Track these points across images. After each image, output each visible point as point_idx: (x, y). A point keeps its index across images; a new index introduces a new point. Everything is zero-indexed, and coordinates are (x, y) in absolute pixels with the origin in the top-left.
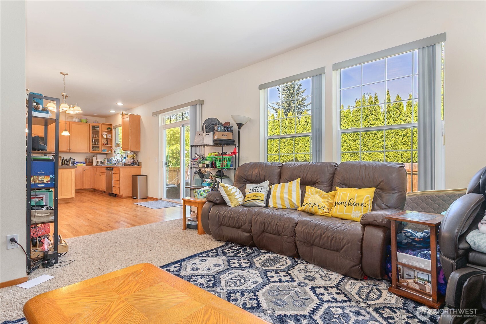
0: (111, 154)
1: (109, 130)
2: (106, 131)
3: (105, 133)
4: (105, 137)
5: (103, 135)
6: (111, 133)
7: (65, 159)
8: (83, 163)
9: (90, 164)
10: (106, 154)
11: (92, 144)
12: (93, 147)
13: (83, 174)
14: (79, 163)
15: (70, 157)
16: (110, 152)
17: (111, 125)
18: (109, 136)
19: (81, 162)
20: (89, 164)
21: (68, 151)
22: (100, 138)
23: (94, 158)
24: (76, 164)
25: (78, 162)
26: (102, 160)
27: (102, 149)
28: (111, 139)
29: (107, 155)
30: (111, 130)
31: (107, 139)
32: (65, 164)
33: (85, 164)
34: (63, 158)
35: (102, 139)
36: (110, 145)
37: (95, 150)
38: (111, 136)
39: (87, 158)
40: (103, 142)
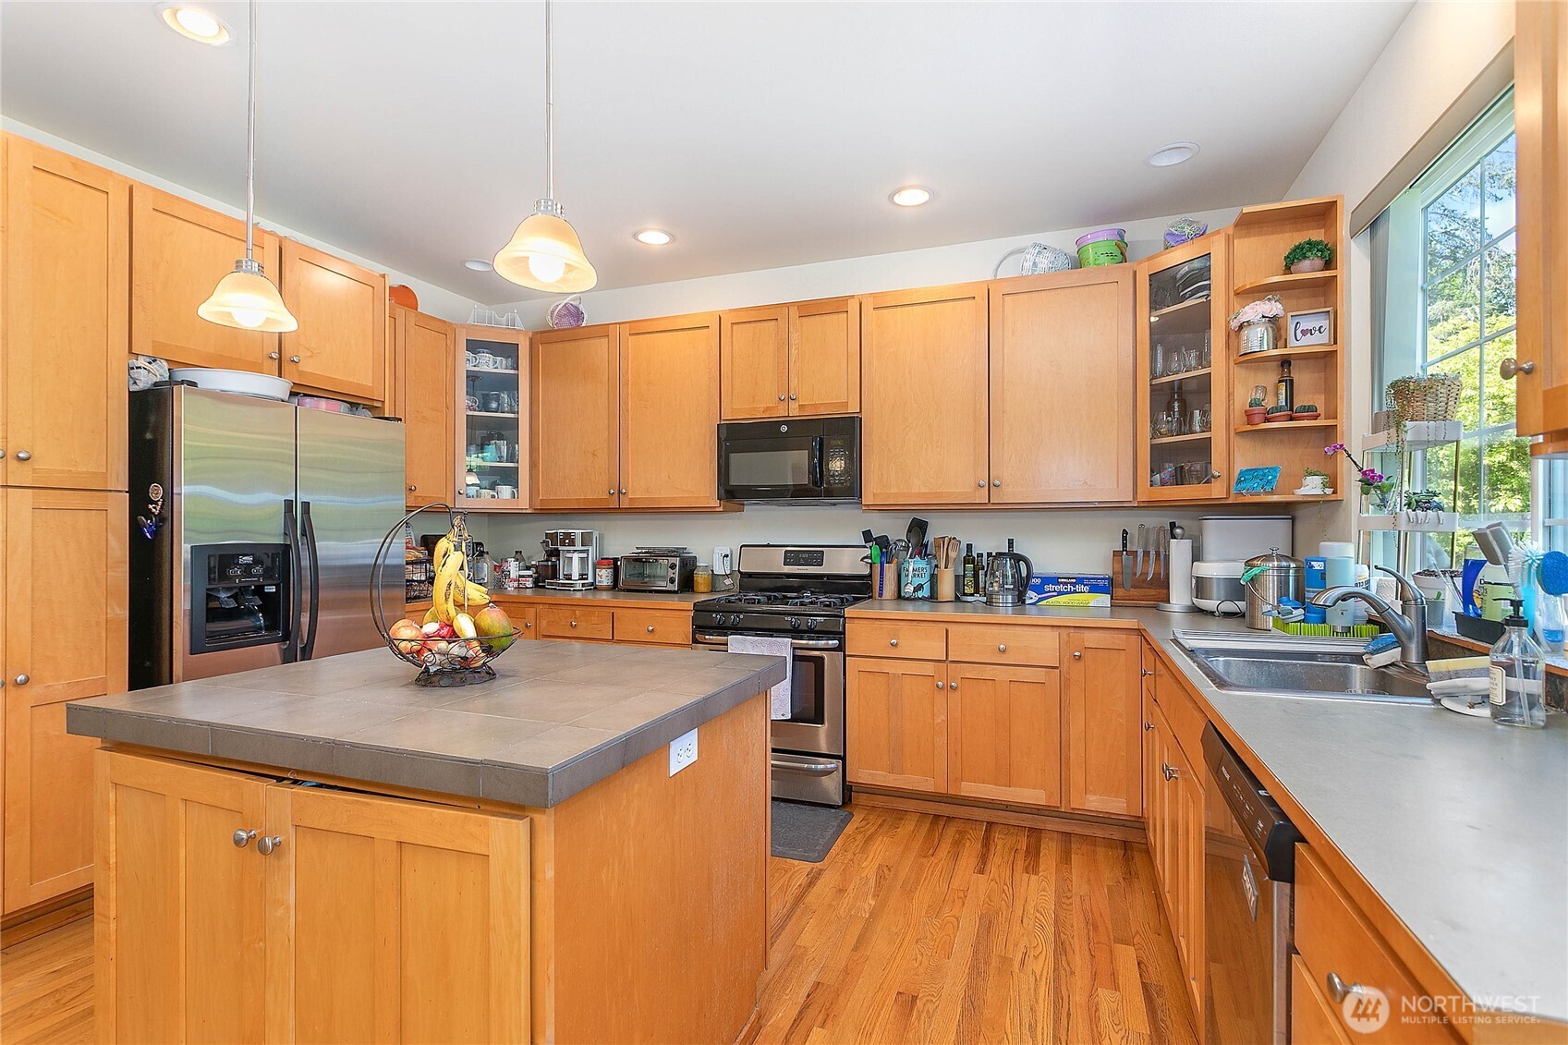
0: (1328, 506)
1: (1308, 270)
2: (1275, 280)
3: (1255, 311)
4: (1257, 339)
5: (1245, 332)
6: (1323, 292)
7: (980, 555)
8: (1094, 589)
9: (1152, 592)
10: (1286, 510)
11: (1155, 433)
12: (1160, 455)
13: (1064, 685)
14: (1059, 588)
15: (1011, 542)
16: (1312, 486)
17: (1324, 213)
18: (1305, 325)
19: (1080, 581)
20: (1134, 592)
21: (981, 497)
22: (1218, 366)
23: (1179, 551)
24: (1039, 589)
25: (1054, 580)
26: (1236, 570)
27: (1228, 458)
28: (1326, 360)
29: (1293, 519)
30: (1329, 263)
31: (1285, 362)
32: (977, 591)
33: (1105, 600)
34: (969, 547)
35: (1239, 373)
36: (1316, 418)
37: (1180, 478)
38: (1325, 323)
39: (1125, 545)
40: (1243, 397)
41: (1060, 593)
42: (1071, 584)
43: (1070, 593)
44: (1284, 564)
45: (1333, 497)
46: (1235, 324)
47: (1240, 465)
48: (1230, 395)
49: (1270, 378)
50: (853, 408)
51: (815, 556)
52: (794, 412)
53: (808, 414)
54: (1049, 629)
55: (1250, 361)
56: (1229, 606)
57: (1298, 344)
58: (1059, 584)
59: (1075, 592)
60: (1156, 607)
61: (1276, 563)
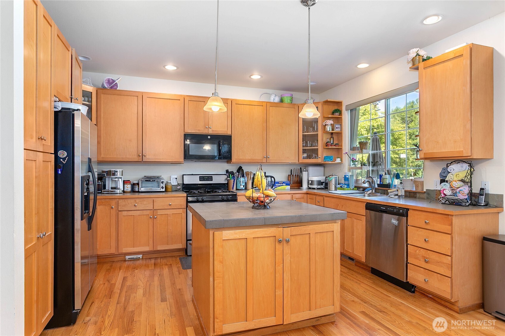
1: (337, 115)
2: (330, 116)
3: (328, 122)
4: (329, 128)
5: (327, 127)
6: (338, 120)
8: (287, 185)
11: (303, 146)
12: (305, 151)
14: (280, 185)
16: (338, 160)
17: (339, 103)
18: (337, 126)
19: (284, 183)
21: (265, 160)
22: (320, 133)
23: (305, 175)
26: (322, 179)
27: (322, 153)
28: (340, 134)
30: (341, 114)
31: (333, 134)
33: (289, 187)
35: (325, 135)
36: (339, 146)
37: (309, 157)
38: (340, 127)
39: (291, 173)
40: (325, 140)
41: (279, 186)
42: (282, 183)
43: (282, 186)
44: (336, 177)
45: (341, 163)
46: (324, 124)
47: (324, 155)
48: (322, 139)
49: (329, 136)
50: (229, 133)
51: (210, 178)
52: (210, 132)
53: (215, 133)
54: (288, 195)
55: (327, 133)
56: (319, 187)
57: (336, 130)
58: (279, 183)
59: (283, 185)
60: (299, 188)
61: (334, 176)
